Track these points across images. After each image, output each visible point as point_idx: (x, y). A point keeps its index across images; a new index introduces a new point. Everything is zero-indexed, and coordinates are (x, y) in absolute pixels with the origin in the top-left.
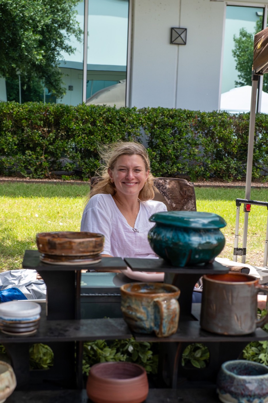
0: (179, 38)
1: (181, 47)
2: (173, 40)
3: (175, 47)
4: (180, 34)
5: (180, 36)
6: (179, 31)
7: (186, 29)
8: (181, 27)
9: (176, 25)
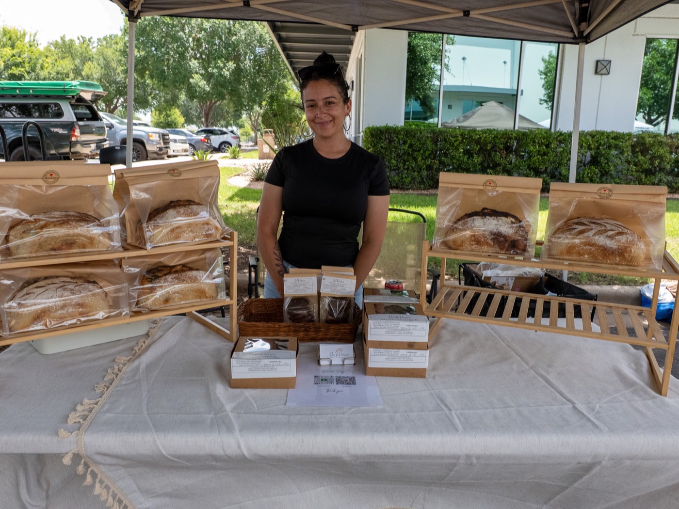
0: (605, 69)
1: (604, 77)
2: (598, 70)
3: (599, 77)
4: (605, 65)
5: (605, 67)
6: (605, 63)
7: (610, 61)
8: (605, 59)
9: (601, 58)
